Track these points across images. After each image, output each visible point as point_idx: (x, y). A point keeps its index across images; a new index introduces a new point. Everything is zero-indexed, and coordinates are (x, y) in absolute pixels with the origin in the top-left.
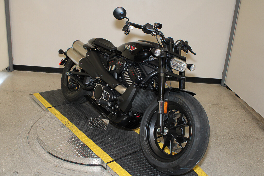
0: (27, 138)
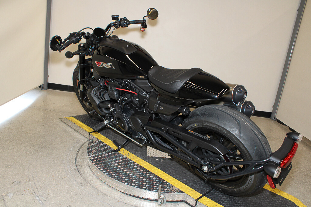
0: (75, 165)
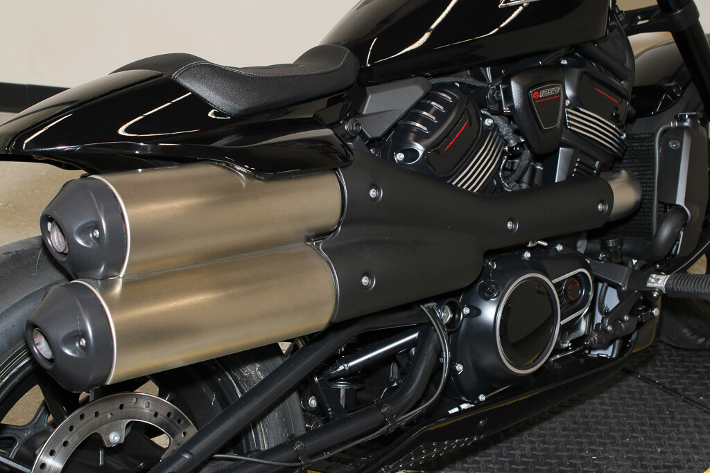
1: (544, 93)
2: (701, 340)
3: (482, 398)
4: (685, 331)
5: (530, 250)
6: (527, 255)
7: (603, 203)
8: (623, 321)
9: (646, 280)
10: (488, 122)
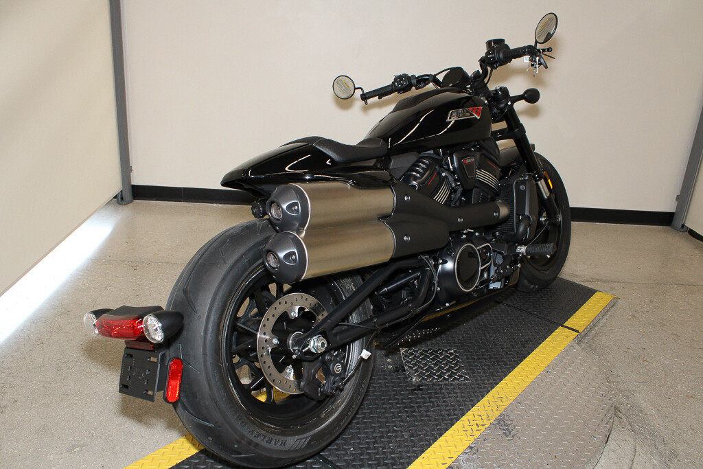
1: (467, 161)
2: (532, 286)
3: (447, 305)
4: (525, 281)
5: (465, 234)
6: (464, 236)
7: (496, 213)
8: (507, 268)
9: (516, 249)
10: (444, 174)
